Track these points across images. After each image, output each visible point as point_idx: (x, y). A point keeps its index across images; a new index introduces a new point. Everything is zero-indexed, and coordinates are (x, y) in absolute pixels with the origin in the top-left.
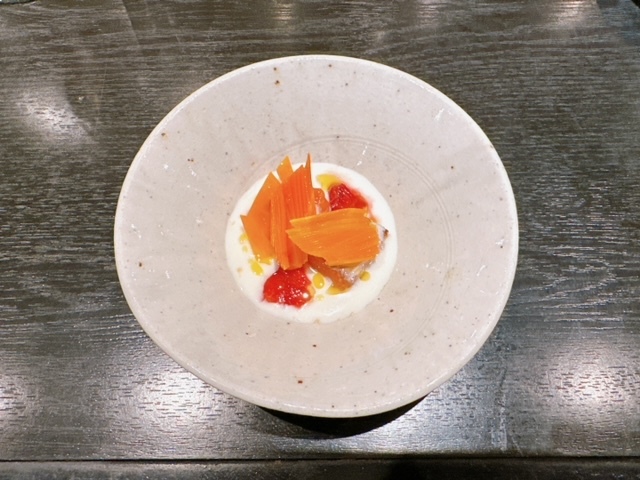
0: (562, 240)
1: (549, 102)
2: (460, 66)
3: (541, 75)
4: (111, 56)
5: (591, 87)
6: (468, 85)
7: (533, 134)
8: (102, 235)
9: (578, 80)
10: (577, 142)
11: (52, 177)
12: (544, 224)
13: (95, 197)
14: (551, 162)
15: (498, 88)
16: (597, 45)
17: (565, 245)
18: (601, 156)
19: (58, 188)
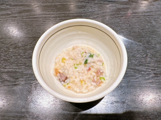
0: (140, 65)
1: (137, 30)
2: (114, 21)
3: (135, 23)
4: (26, 19)
5: (147, 26)
6: (116, 26)
7: (133, 38)
8: (23, 64)
9: (144, 24)
10: (144, 40)
11: (10, 49)
12: (135, 61)
13: (21, 54)
14: (137, 45)
15: (124, 26)
16: (149, 16)
17: (141, 66)
18: (150, 44)
19: (12, 52)
